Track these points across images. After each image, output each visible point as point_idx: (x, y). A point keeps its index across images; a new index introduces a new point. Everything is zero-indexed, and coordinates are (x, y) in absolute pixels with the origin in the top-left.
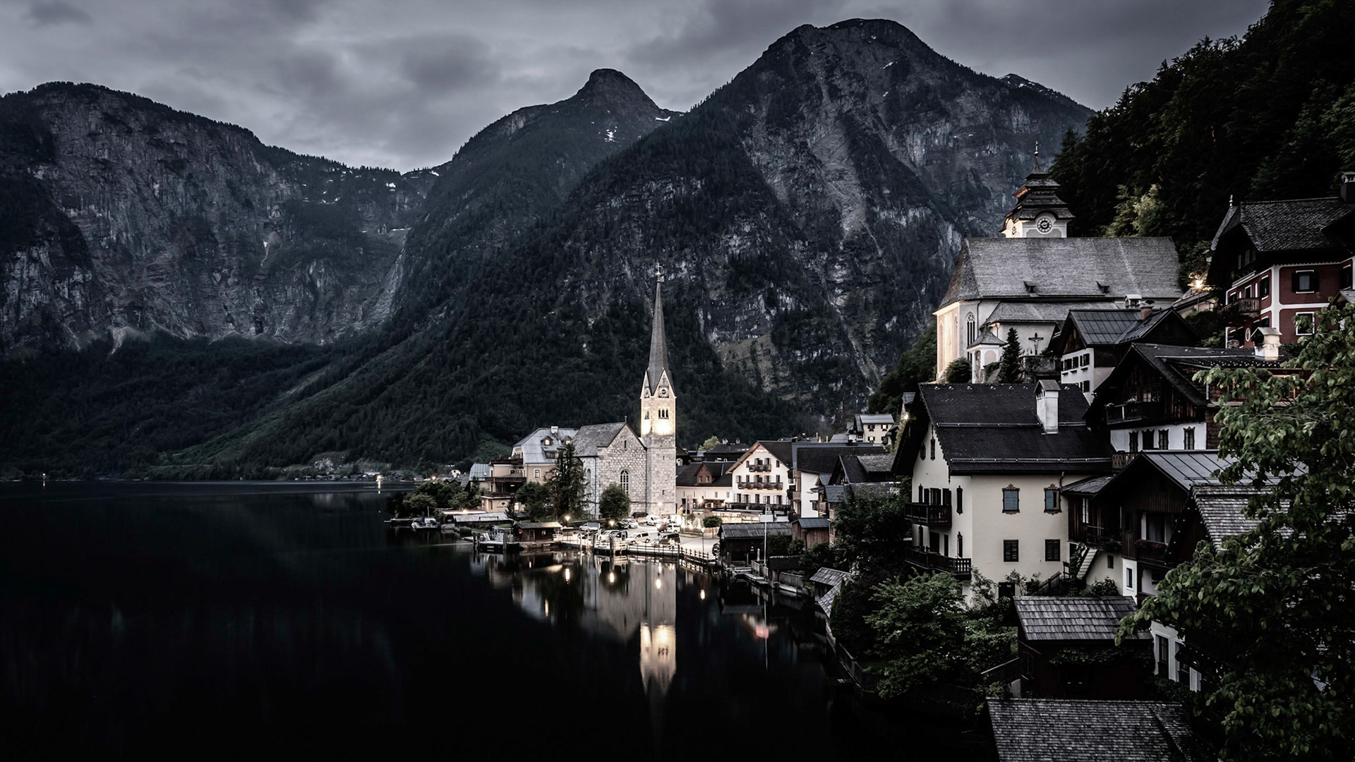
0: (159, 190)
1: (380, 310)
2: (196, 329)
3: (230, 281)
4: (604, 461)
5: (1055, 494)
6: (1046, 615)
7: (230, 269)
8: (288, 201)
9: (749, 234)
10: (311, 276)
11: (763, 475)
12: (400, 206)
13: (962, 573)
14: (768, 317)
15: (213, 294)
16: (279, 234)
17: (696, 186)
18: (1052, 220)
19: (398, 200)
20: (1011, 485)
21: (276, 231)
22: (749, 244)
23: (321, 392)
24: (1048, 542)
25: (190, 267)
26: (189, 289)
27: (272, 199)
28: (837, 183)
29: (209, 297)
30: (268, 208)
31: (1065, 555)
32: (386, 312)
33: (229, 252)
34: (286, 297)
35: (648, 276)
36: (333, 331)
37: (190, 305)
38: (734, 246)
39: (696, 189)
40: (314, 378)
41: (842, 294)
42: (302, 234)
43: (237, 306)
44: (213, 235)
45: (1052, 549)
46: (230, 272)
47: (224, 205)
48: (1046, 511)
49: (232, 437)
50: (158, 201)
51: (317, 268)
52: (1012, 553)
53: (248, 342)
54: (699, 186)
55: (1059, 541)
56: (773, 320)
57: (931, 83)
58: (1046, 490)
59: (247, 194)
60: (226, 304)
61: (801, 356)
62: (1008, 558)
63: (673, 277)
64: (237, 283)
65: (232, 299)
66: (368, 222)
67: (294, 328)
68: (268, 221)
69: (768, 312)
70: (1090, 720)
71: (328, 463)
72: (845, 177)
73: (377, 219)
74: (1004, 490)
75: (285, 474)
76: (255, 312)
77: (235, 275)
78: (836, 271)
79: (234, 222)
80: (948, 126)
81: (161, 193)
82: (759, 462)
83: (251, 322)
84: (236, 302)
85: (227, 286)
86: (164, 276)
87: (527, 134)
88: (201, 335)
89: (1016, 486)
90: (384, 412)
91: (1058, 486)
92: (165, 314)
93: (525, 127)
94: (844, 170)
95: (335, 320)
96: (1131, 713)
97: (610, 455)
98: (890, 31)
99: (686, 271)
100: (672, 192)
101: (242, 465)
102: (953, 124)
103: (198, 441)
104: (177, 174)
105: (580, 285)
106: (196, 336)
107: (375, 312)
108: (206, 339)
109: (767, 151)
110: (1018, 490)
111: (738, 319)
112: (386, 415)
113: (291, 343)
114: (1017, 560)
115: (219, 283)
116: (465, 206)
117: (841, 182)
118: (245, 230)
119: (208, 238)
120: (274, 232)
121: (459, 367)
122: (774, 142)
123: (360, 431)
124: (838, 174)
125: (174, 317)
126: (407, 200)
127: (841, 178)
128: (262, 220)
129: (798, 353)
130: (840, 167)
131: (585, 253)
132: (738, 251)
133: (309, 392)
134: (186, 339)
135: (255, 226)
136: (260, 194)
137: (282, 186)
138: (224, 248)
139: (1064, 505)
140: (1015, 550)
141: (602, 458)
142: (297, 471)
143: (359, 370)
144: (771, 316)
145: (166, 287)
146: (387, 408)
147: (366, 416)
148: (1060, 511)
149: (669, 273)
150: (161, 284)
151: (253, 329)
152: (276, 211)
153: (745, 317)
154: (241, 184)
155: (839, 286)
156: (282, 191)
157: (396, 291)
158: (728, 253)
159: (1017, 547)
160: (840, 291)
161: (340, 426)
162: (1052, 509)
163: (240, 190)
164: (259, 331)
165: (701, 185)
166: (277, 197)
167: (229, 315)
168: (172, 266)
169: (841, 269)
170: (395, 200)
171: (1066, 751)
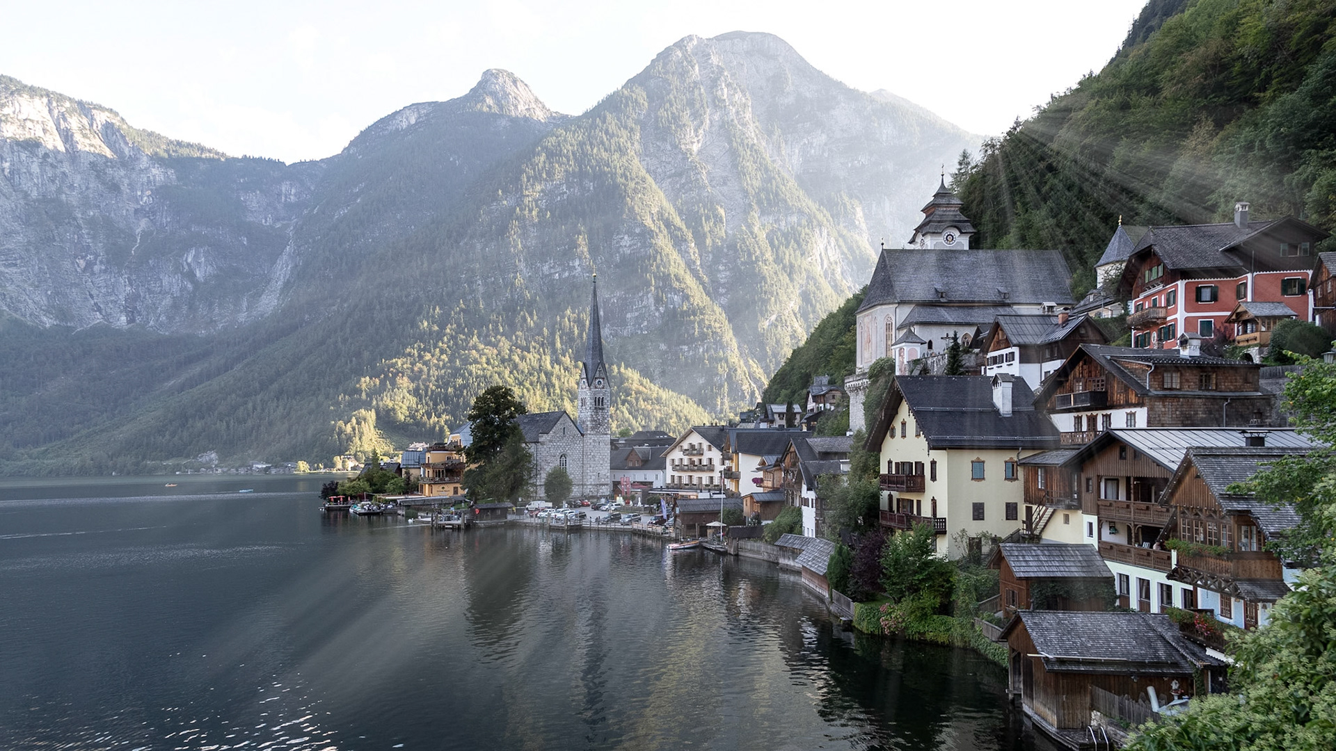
0: (10, 168)
1: (267, 302)
2: (57, 317)
3: (96, 268)
4: (545, 446)
5: (1013, 465)
6: (1027, 558)
7: (97, 256)
8: (161, 187)
9: (638, 235)
10: (189, 265)
11: (696, 459)
12: (286, 197)
13: (939, 528)
14: (657, 314)
15: (77, 281)
16: (152, 220)
17: (589, 187)
18: (956, 233)
19: (284, 191)
20: (978, 458)
21: (148, 217)
22: (639, 244)
23: (203, 385)
24: (1008, 505)
25: (48, 253)
26: (48, 275)
27: (143, 184)
28: (721, 188)
29: (72, 285)
30: (139, 193)
31: (1022, 514)
32: (273, 304)
33: (94, 237)
34: (161, 286)
35: (543, 274)
36: (215, 321)
37: (49, 292)
38: (625, 246)
39: (589, 190)
40: (196, 369)
41: (726, 293)
42: (178, 222)
43: (105, 295)
44: (75, 219)
45: (1011, 512)
46: (96, 259)
47: (87, 188)
48: (1006, 479)
49: (102, 431)
50: (9, 181)
51: (196, 257)
52: (979, 513)
53: (118, 332)
54: (591, 188)
55: (1016, 504)
56: (662, 316)
57: (808, 95)
58: (1006, 462)
59: (113, 178)
60: (92, 293)
61: (688, 351)
62: (976, 517)
63: (567, 274)
64: (105, 271)
65: (99, 287)
66: (252, 211)
67: (170, 318)
68: (139, 207)
69: (657, 310)
70: (1100, 626)
71: (214, 456)
72: (729, 184)
73: (262, 209)
74: (972, 462)
75: (166, 467)
76: (126, 301)
77: (101, 262)
78: (719, 271)
79: (99, 206)
80: (824, 137)
81: (12, 172)
82: (692, 446)
83: (121, 312)
84: (103, 290)
85: (93, 274)
86: (18, 262)
87: (419, 130)
88: (63, 324)
89: (982, 459)
90: (275, 404)
91: (1016, 459)
92: (19, 301)
93: (416, 123)
94: (727, 177)
95: (217, 311)
96: (1129, 620)
97: (551, 441)
98: (771, 44)
99: (579, 269)
100: (566, 193)
101: (114, 459)
102: (828, 135)
103: (61, 435)
104: (31, 153)
105: (476, 281)
106: (57, 325)
107: (261, 303)
108: (69, 329)
109: (656, 157)
110: (983, 462)
111: (629, 316)
112: (277, 407)
113: (167, 333)
114: (983, 519)
115: (84, 270)
116: (356, 200)
117: (725, 188)
118: (113, 215)
119: (69, 223)
120: (146, 219)
121: (354, 359)
122: (662, 148)
123: (250, 423)
124: (722, 180)
125: (32, 305)
126: (293, 191)
127: (725, 184)
128: (132, 206)
129: (685, 348)
130: (724, 174)
131: (481, 249)
132: (629, 252)
133: (192, 383)
134: (45, 328)
135: (124, 212)
136: (129, 178)
137: (154, 171)
138: (88, 234)
139: (1021, 473)
140: (981, 511)
141: (543, 444)
142: (178, 465)
143: (245, 361)
144: (661, 313)
145: (21, 273)
146: (278, 400)
147: (254, 408)
148: (1017, 479)
149: (564, 270)
150: (14, 270)
151: (123, 318)
152: (148, 196)
153: (637, 314)
154: (107, 166)
155: (723, 285)
156: (154, 176)
157: (284, 283)
158: (619, 252)
159: (983, 509)
160: (724, 291)
161: (227, 419)
162: (1011, 477)
163: (105, 174)
164: (130, 321)
165: (594, 187)
166: (149, 182)
167: (96, 304)
168: (27, 250)
169: (725, 270)
170: (281, 190)
171: (1086, 647)
